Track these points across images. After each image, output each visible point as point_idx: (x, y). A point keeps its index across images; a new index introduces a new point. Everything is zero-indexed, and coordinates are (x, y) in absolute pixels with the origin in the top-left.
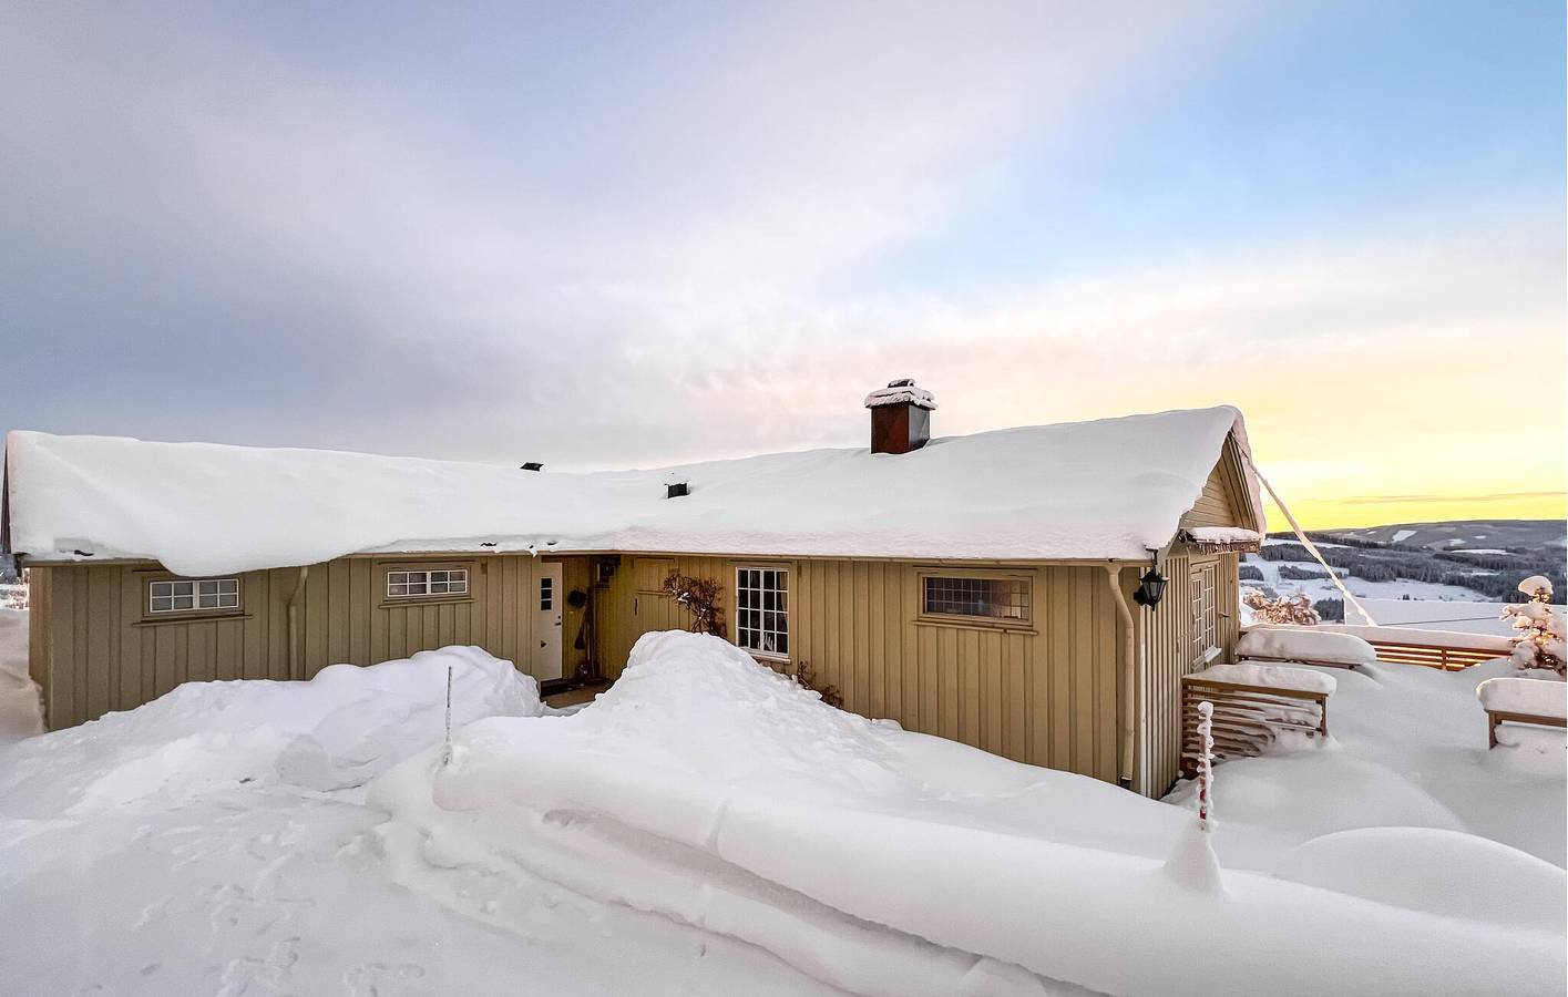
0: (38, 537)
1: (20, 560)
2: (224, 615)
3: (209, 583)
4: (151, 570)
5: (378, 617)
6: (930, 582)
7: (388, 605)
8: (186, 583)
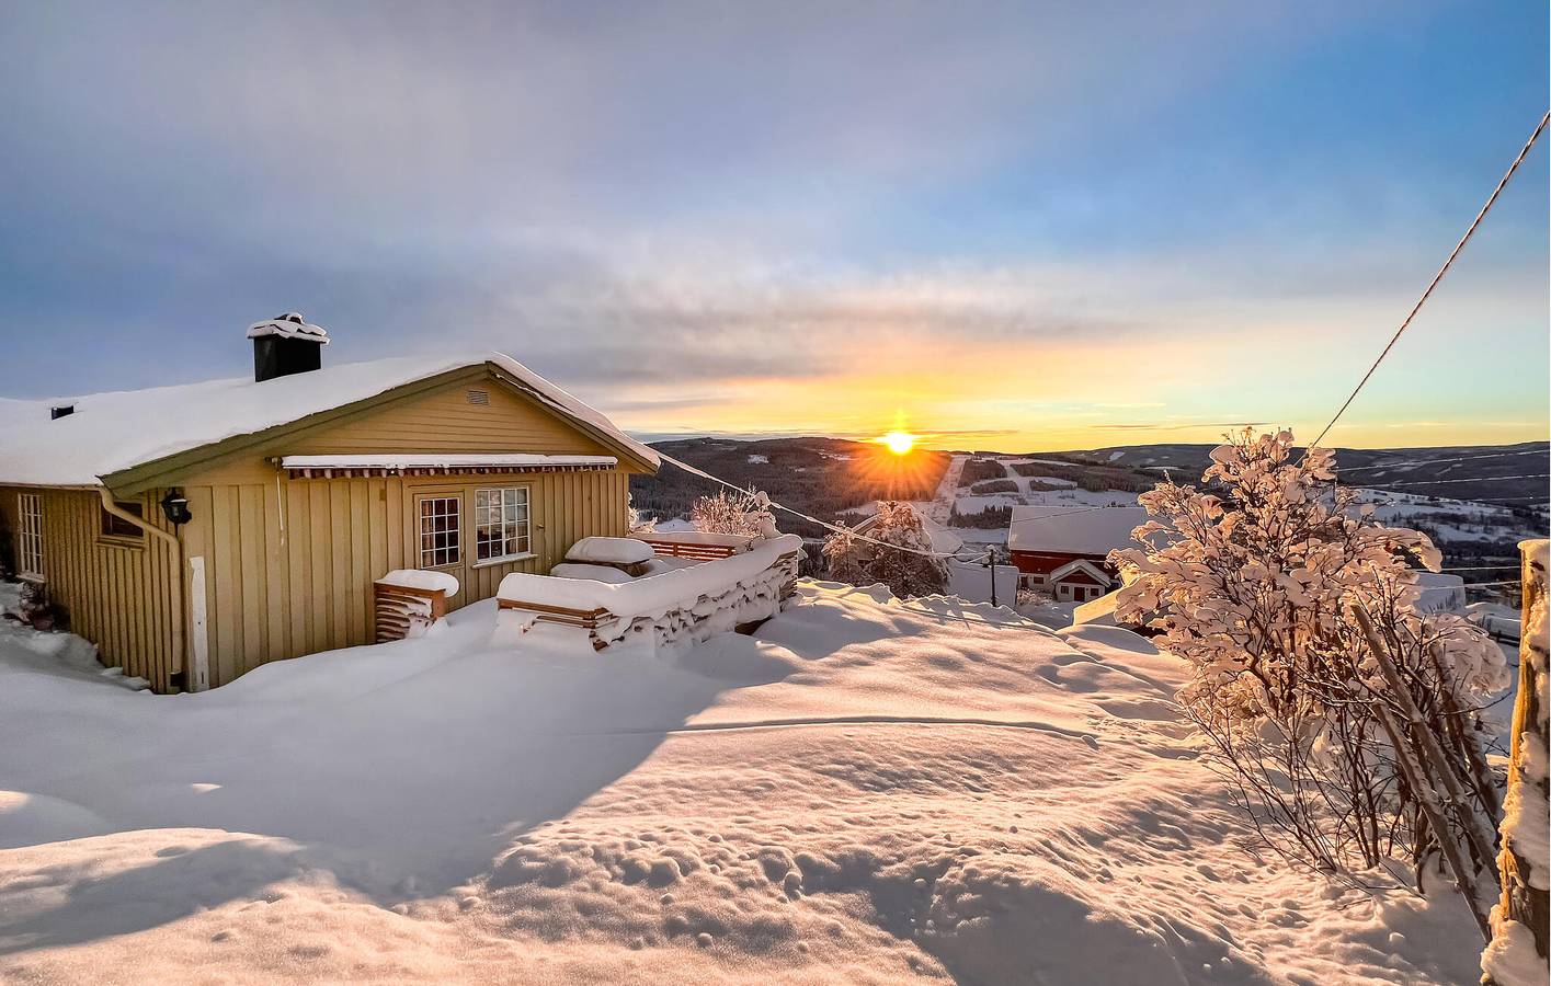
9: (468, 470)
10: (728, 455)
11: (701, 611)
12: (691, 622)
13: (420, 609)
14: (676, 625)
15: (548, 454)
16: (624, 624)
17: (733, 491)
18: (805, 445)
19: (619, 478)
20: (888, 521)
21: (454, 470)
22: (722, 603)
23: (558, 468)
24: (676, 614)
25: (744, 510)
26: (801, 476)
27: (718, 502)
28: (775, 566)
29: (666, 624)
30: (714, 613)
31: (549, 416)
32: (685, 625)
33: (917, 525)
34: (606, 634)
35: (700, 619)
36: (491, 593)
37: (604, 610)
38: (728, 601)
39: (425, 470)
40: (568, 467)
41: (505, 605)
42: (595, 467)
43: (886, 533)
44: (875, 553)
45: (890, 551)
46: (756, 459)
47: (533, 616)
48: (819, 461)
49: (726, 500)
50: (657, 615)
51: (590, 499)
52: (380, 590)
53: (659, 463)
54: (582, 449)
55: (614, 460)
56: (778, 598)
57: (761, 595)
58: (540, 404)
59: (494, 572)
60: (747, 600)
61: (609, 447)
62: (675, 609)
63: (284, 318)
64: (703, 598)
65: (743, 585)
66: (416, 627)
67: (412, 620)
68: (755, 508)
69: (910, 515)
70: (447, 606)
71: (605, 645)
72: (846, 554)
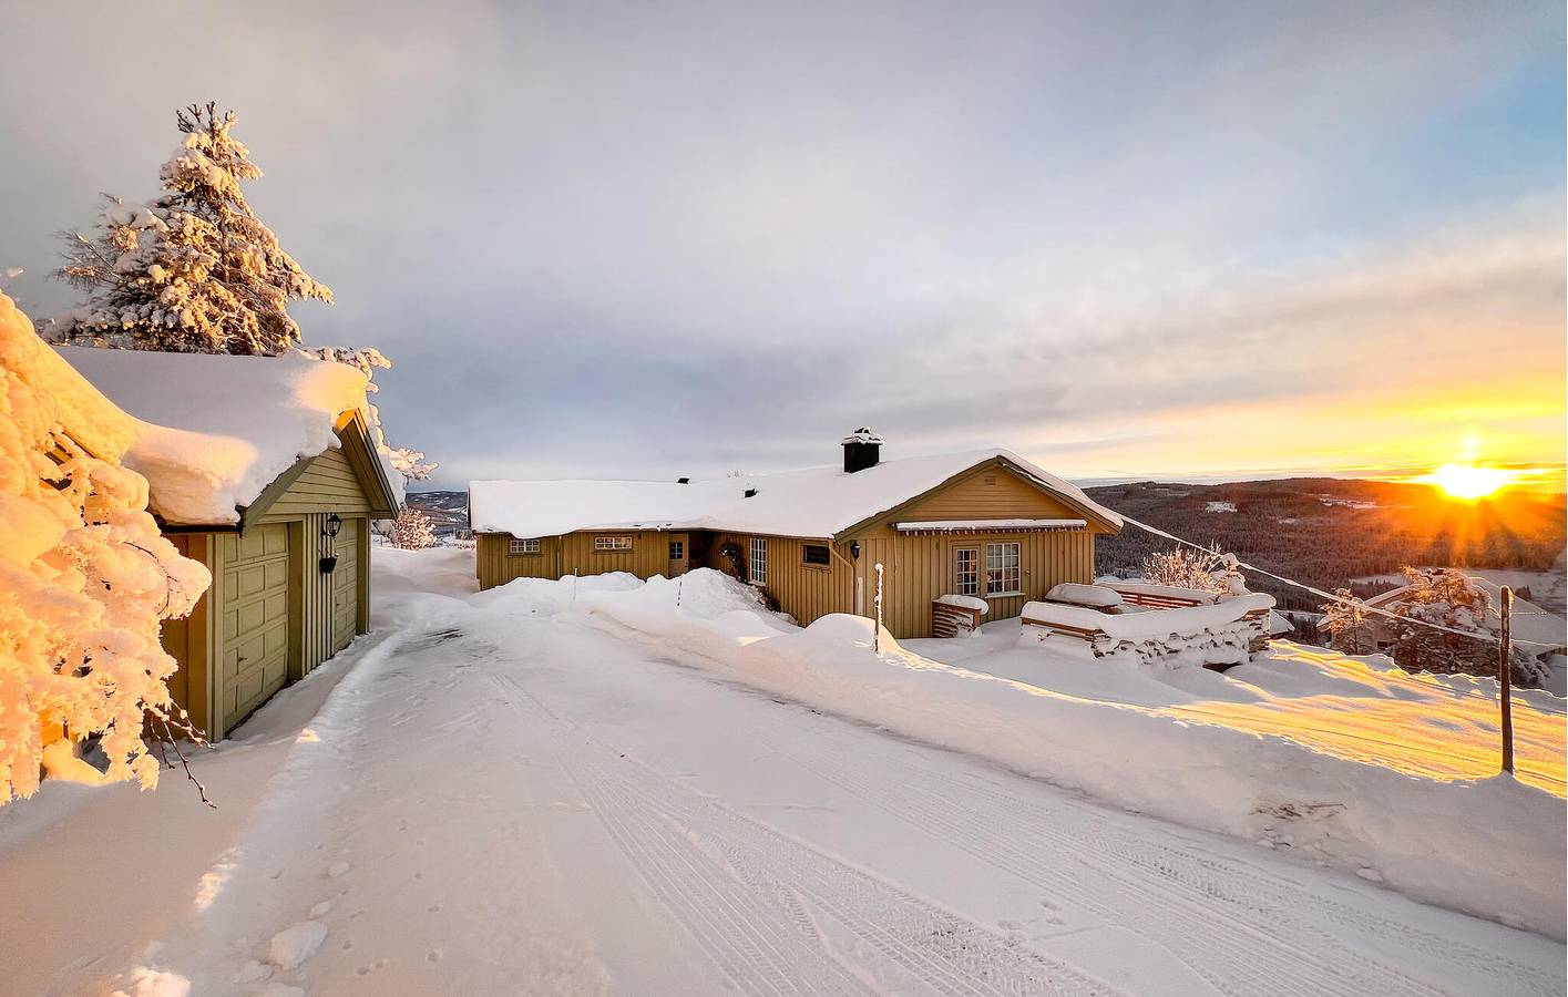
0: (479, 525)
1: (474, 533)
2: (534, 554)
3: (529, 542)
4: (509, 536)
5: (592, 558)
6: (809, 547)
7: (596, 552)
8: (521, 542)
9: (985, 530)
10: (1177, 502)
11: (1173, 645)
12: (1164, 652)
13: (966, 621)
14: (1152, 652)
15: (1035, 518)
16: (1114, 643)
17: (1192, 549)
18: (1295, 488)
19: (1086, 536)
20: (1426, 593)
21: (978, 531)
22: (1190, 642)
23: (1042, 529)
24: (1152, 644)
25: (1205, 569)
26: (1290, 528)
27: (1173, 560)
28: (1244, 619)
29: (1145, 649)
30: (1184, 649)
31: (1036, 490)
32: (1159, 654)
33: (1477, 602)
34: (1103, 648)
35: (1171, 652)
36: (1017, 613)
37: (1101, 631)
38: (1195, 643)
39: (962, 531)
40: (1049, 529)
41: (1026, 622)
42: (1069, 528)
43: (1419, 608)
44: (1399, 633)
45: (1429, 632)
46: (1218, 507)
47: (1048, 630)
48: (1317, 507)
49: (1183, 559)
50: (1139, 642)
51: (1063, 553)
52: (936, 606)
53: (1122, 525)
54: (1058, 514)
55: (1084, 522)
56: (1248, 649)
57: (1229, 643)
58: (1030, 483)
59: (1019, 601)
60: (1215, 645)
61: (1083, 513)
62: (1151, 640)
63: (860, 431)
64: (1174, 635)
65: (1211, 630)
66: (962, 632)
67: (959, 627)
68: (1220, 567)
69: (1462, 587)
70: (982, 620)
71: (1102, 655)
72: (1353, 630)
